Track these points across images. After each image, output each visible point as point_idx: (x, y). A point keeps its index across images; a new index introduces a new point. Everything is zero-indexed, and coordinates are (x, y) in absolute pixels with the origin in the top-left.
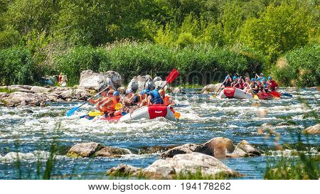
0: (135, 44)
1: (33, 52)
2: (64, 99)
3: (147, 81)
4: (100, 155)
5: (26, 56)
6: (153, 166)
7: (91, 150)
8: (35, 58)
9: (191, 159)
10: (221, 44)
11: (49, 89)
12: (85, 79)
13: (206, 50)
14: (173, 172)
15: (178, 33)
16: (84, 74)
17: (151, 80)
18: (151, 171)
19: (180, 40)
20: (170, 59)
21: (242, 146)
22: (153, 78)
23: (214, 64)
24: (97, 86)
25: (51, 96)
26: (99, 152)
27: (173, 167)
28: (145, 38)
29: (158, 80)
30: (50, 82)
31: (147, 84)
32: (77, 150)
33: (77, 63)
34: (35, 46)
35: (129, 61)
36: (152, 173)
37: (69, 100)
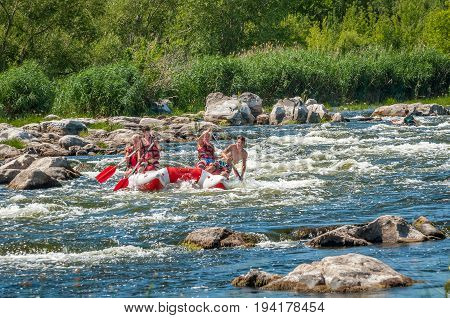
0: (280, 50)
1: (142, 68)
2: (184, 137)
3: (296, 105)
4: (226, 245)
5: (132, 75)
6: (295, 274)
7: (214, 238)
8: (144, 77)
9: (346, 263)
10: (397, 45)
11: (163, 121)
12: (213, 105)
13: (377, 55)
14: (322, 283)
15: (338, 31)
16: (210, 98)
17: (301, 104)
18: (292, 280)
19: (340, 42)
20: (328, 68)
21: (419, 224)
22: (305, 101)
23: (389, 73)
24: (230, 115)
25: (167, 135)
26: (226, 241)
27: (322, 275)
28: (294, 40)
29: (312, 103)
30: (166, 108)
31: (296, 110)
32: (195, 238)
33: (202, 79)
34: (143, 61)
35: (272, 73)
36: (294, 283)
37: (191, 138)
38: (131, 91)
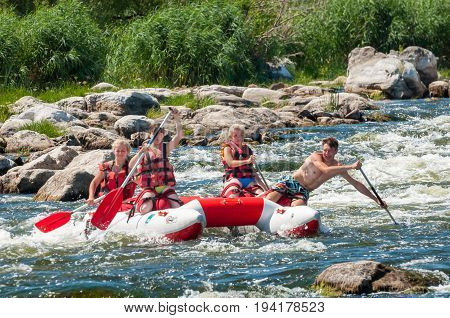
1: (246, 8)
2: (314, 118)
5: (231, 20)
7: (362, 278)
8: (250, 22)
11: (280, 92)
12: (359, 67)
16: (355, 55)
24: (387, 82)
25: (286, 114)
26: (380, 282)
30: (284, 72)
32: (332, 279)
33: (342, 25)
37: (324, 119)
38: (229, 46)
